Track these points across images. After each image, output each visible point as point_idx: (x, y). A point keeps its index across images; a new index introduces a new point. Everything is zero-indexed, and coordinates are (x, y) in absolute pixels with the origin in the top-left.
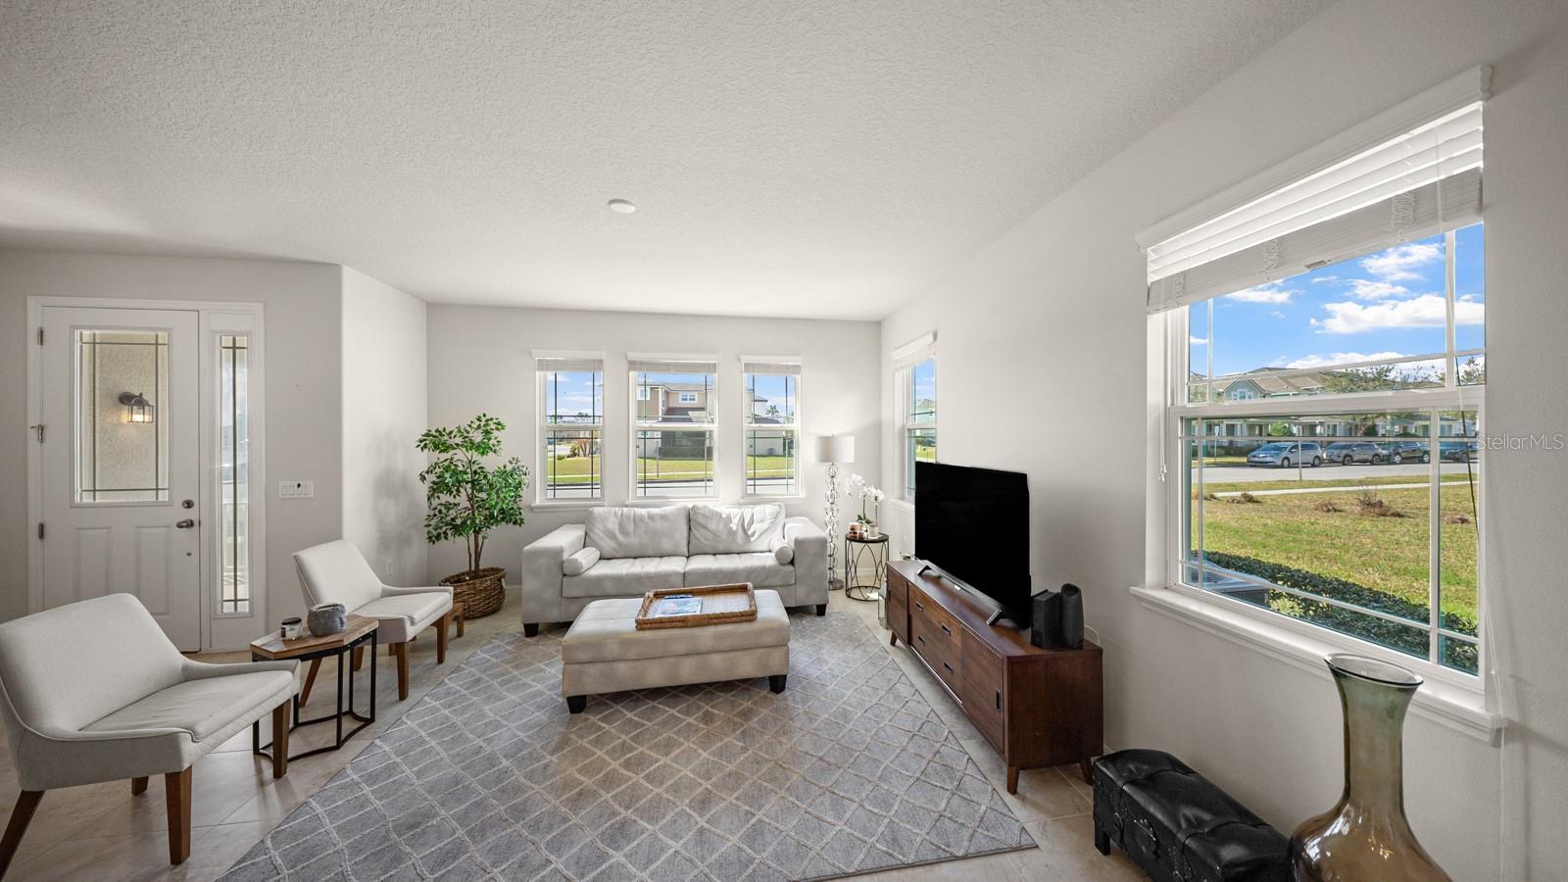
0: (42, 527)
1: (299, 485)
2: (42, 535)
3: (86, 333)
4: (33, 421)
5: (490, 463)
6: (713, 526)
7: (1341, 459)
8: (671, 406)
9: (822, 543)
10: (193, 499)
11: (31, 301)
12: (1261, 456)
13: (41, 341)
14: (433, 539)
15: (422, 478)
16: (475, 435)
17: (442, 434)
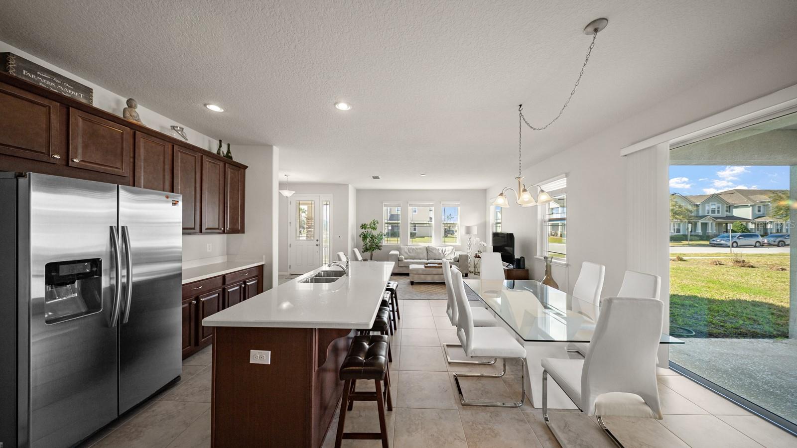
0: (290, 244)
1: (339, 237)
2: (290, 247)
4: (289, 221)
5: (375, 233)
6: (434, 252)
7: (776, 243)
8: (392, 213)
9: (467, 256)
10: (318, 239)
12: (718, 240)
13: (290, 204)
14: (363, 252)
15: (360, 236)
16: (372, 225)
17: (365, 225)
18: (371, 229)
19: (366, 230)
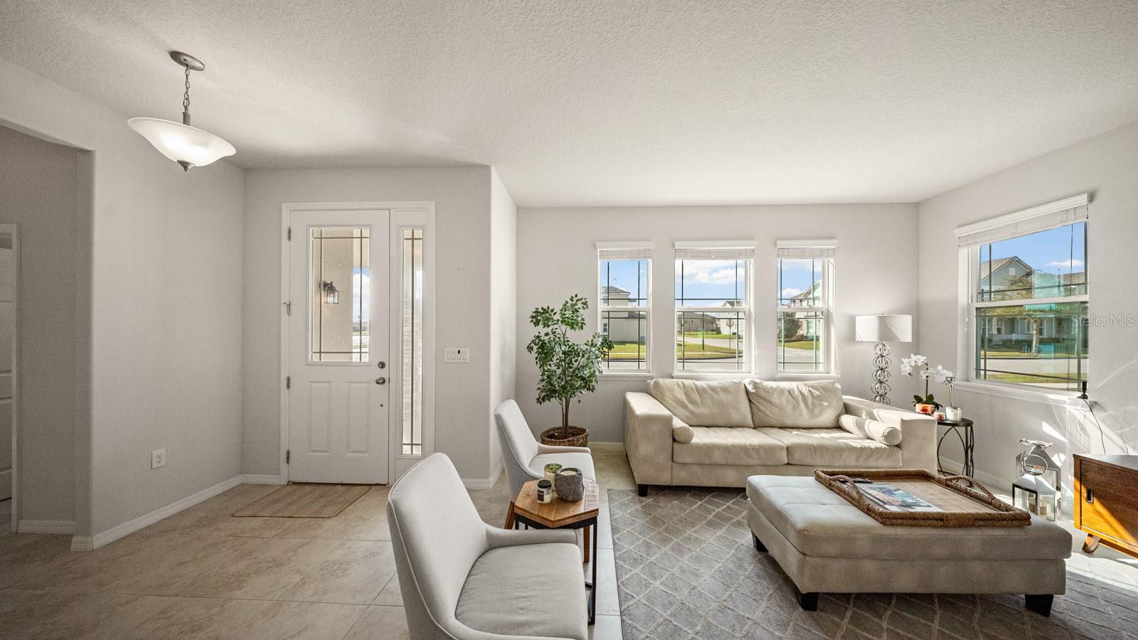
0: (288, 379)
1: (459, 352)
2: (288, 386)
3: (317, 230)
4: (285, 299)
5: (578, 338)
10: (385, 362)
11: (284, 206)
13: (289, 238)
14: (540, 400)
15: (530, 349)
16: (568, 314)
17: (545, 311)
18: (563, 327)
19: (548, 330)
